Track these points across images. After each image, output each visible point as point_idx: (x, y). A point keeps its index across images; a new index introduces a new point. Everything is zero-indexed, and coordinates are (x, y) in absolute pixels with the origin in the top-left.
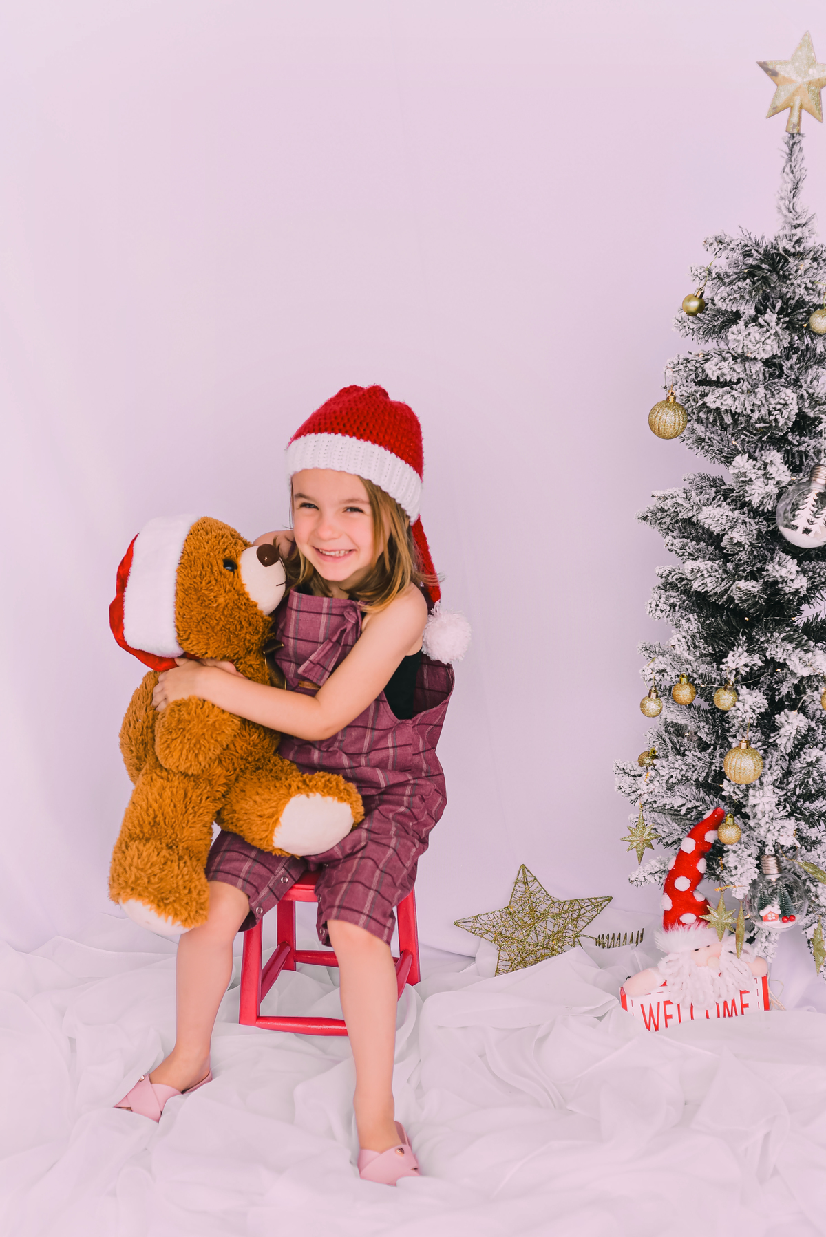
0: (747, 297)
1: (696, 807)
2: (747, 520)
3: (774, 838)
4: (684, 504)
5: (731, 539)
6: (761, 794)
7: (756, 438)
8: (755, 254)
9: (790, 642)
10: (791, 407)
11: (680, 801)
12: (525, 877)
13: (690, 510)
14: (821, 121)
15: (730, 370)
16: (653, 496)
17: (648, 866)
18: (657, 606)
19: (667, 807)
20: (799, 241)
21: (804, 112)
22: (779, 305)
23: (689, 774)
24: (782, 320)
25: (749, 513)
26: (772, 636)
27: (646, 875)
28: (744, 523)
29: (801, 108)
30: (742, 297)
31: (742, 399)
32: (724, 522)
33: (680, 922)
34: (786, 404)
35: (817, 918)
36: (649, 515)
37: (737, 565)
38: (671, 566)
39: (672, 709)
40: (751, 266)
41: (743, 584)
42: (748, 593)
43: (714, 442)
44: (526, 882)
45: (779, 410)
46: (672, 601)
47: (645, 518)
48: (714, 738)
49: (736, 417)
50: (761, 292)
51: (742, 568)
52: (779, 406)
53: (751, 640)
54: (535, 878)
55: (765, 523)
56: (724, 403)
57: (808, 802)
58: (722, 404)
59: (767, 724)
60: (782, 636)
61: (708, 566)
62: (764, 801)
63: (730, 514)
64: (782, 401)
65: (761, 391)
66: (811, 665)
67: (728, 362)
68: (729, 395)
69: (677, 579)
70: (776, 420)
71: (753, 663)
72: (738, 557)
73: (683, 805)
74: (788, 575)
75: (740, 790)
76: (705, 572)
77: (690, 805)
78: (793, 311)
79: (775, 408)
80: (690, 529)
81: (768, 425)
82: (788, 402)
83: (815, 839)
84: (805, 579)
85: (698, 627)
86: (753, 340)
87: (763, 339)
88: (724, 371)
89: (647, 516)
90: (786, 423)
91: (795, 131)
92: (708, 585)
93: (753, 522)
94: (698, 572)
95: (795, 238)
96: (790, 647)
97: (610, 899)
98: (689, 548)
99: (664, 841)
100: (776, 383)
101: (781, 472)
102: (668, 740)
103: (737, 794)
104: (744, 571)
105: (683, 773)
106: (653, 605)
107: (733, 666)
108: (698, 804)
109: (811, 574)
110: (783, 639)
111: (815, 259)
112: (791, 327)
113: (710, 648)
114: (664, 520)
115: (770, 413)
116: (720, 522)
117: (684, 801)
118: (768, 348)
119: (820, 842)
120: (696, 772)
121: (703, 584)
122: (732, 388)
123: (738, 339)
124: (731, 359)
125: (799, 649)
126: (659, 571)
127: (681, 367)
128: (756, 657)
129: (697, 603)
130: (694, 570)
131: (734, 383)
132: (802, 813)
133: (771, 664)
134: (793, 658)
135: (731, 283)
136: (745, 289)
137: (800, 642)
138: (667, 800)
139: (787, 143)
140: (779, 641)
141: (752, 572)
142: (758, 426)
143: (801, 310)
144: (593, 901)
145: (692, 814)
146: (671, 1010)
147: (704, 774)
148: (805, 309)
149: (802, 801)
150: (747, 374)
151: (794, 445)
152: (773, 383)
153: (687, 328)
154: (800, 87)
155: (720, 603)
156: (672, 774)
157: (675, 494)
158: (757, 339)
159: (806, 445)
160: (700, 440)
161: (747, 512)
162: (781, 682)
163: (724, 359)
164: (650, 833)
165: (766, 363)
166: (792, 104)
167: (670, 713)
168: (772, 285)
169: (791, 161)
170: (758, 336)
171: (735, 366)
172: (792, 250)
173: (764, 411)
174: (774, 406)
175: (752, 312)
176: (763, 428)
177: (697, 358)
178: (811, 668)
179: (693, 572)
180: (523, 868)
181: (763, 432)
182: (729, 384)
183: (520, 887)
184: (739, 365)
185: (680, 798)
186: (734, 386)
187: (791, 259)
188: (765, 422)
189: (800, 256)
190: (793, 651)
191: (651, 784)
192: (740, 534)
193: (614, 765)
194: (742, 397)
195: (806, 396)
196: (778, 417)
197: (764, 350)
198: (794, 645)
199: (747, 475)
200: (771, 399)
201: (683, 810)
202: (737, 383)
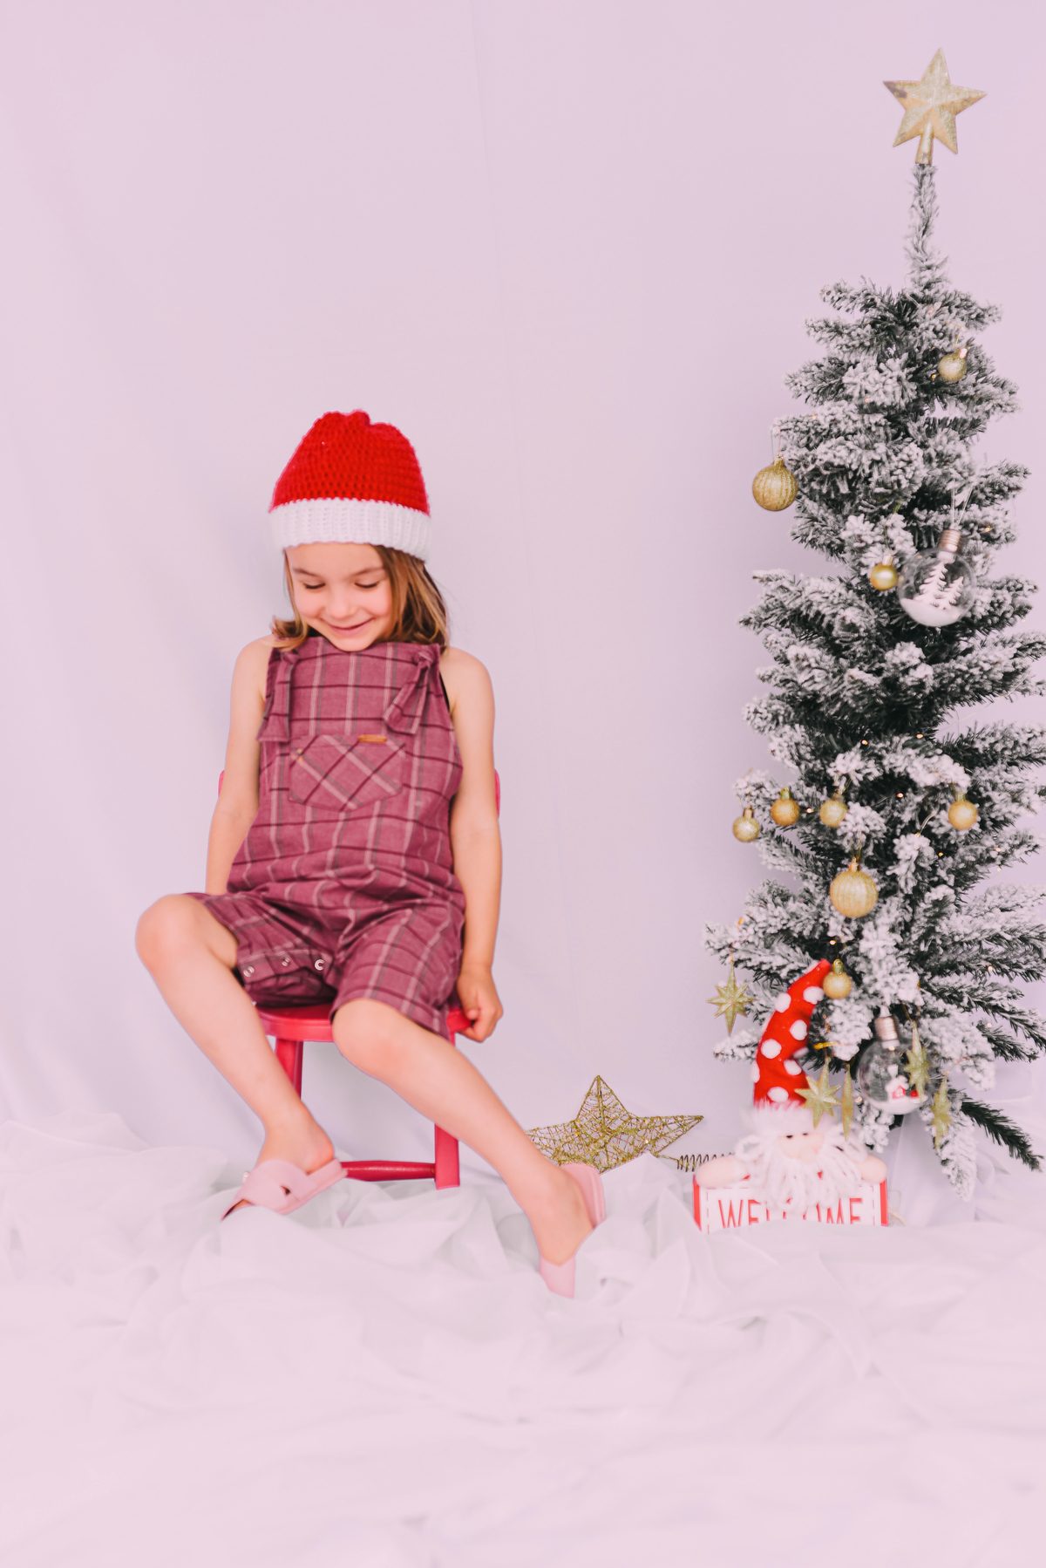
2: (864, 604)
3: (894, 992)
4: (791, 587)
5: (843, 619)
6: (875, 936)
8: (879, 303)
9: (912, 748)
10: (916, 464)
11: (779, 961)
12: (599, 1090)
14: (956, 152)
18: (756, 711)
19: (765, 967)
20: (928, 286)
21: (936, 142)
22: (904, 355)
23: (791, 925)
24: (908, 368)
25: (867, 599)
26: (891, 742)
27: (734, 1047)
28: (860, 606)
29: (932, 136)
30: (861, 343)
31: (859, 453)
32: (836, 603)
33: (768, 1098)
34: (910, 461)
39: (774, 853)
40: (874, 317)
41: (856, 676)
42: (863, 687)
44: (600, 1095)
45: (902, 469)
46: (774, 708)
47: (747, 622)
49: (853, 484)
52: (902, 464)
53: (865, 748)
54: (611, 1091)
56: (837, 455)
58: (835, 456)
59: (884, 852)
60: (903, 741)
62: (878, 943)
64: (905, 457)
65: (881, 448)
66: (937, 772)
68: (844, 447)
70: (898, 482)
71: (867, 771)
74: (910, 659)
75: (850, 930)
76: (812, 661)
77: (792, 967)
79: (897, 467)
80: (805, 623)
81: (890, 490)
82: (912, 458)
84: (929, 668)
86: (872, 381)
87: (883, 379)
89: (751, 618)
90: (910, 488)
91: (926, 161)
92: (816, 679)
94: (803, 660)
95: (925, 281)
96: (910, 751)
97: (699, 1118)
101: (904, 540)
103: (846, 934)
105: (785, 922)
107: (843, 770)
110: (905, 745)
111: (946, 304)
114: (769, 621)
115: (891, 474)
117: (785, 962)
118: (888, 391)
120: (800, 923)
121: (810, 678)
122: (847, 439)
123: (855, 381)
125: (923, 756)
128: (872, 764)
131: (849, 434)
133: (892, 776)
134: (916, 763)
135: (850, 334)
138: (764, 959)
139: (916, 175)
140: (899, 747)
142: (876, 493)
144: (679, 1119)
146: (757, 1211)
147: (810, 928)
150: (865, 426)
151: (920, 520)
153: (798, 385)
154: (931, 110)
155: (832, 712)
156: (769, 921)
157: (780, 575)
158: (877, 379)
159: (934, 518)
162: (902, 811)
164: (742, 995)
165: (888, 414)
166: (921, 130)
167: (772, 857)
168: (898, 337)
169: (920, 194)
171: (851, 414)
172: (920, 295)
173: (885, 471)
174: (896, 464)
176: (884, 494)
178: (937, 775)
180: (599, 1079)
181: (885, 499)
182: (844, 434)
183: (593, 1101)
184: (857, 412)
185: (780, 958)
186: (850, 437)
187: (919, 306)
188: (886, 488)
189: (929, 301)
190: (916, 758)
191: (744, 931)
192: (855, 615)
194: (859, 451)
195: (934, 454)
196: (901, 477)
197: (885, 393)
198: (917, 751)
199: (863, 538)
200: (893, 457)
201: (783, 974)
202: (853, 434)
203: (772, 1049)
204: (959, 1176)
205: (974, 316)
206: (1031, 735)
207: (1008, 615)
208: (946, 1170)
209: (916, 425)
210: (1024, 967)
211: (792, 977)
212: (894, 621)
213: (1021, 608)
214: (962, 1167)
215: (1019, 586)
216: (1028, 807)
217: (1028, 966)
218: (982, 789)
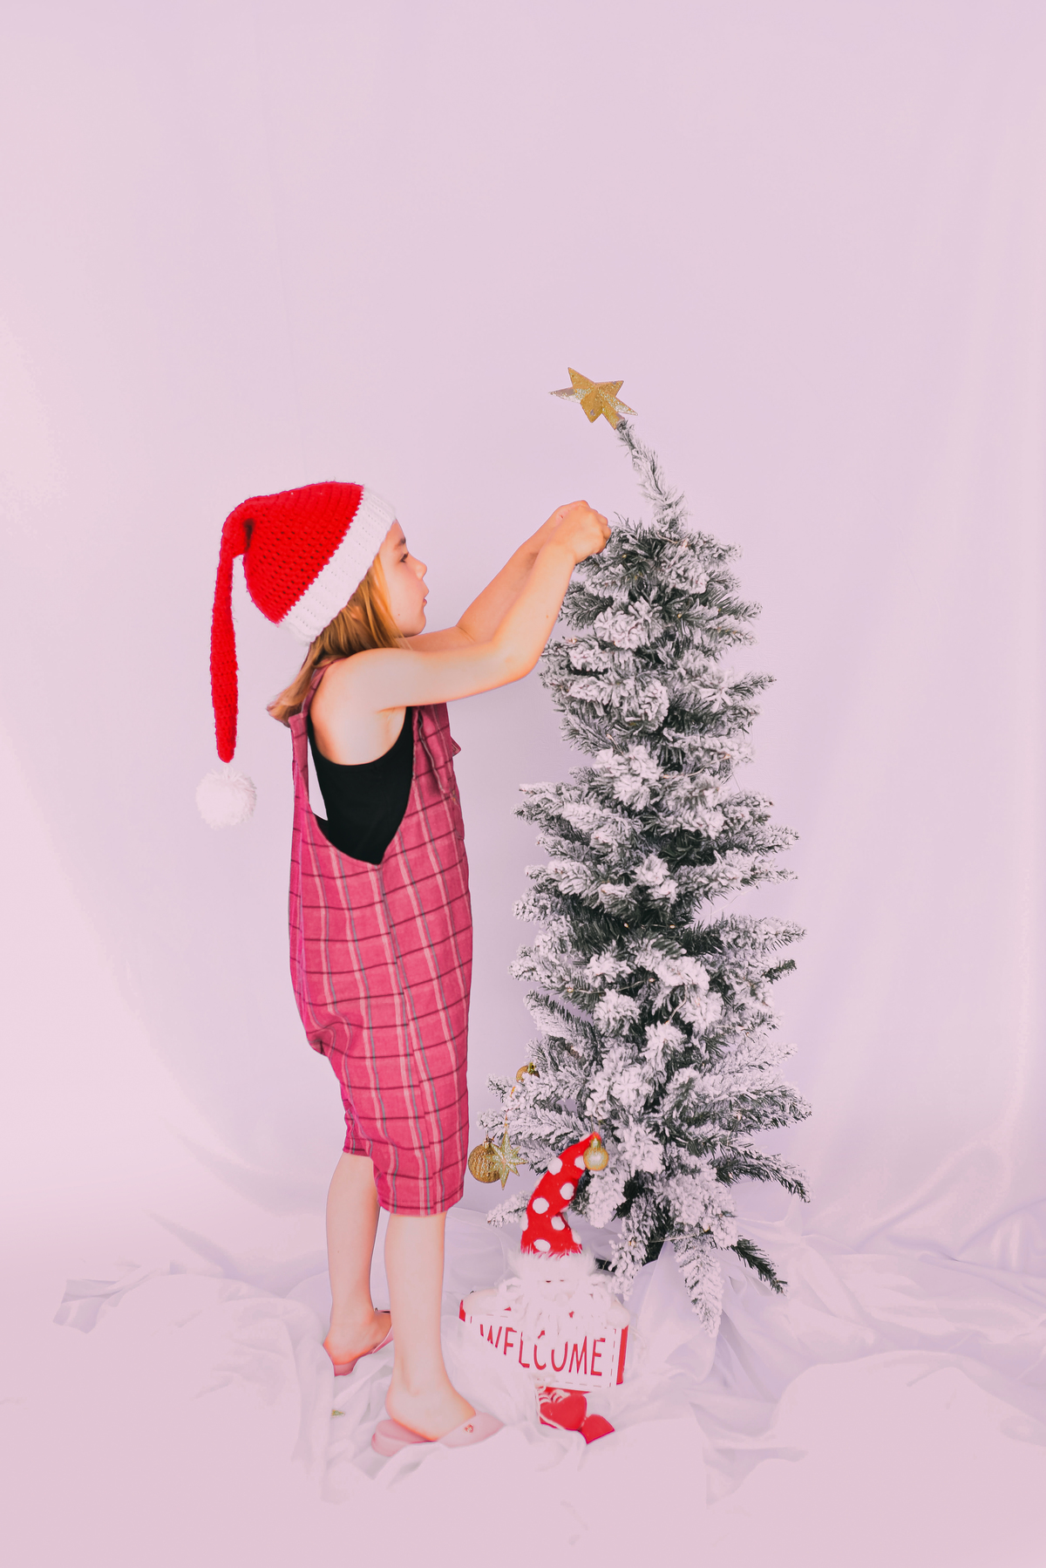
0: (619, 584)
1: (566, 1134)
2: (618, 819)
4: (553, 800)
5: (597, 839)
7: (629, 732)
8: (631, 539)
9: (661, 949)
10: (660, 701)
11: (548, 1130)
13: (560, 807)
15: (595, 659)
16: (520, 790)
17: (507, 1204)
18: (524, 907)
20: (673, 525)
22: (654, 593)
23: (559, 1092)
24: (655, 609)
25: (623, 812)
26: (642, 942)
27: (504, 1214)
28: (615, 822)
30: (614, 583)
31: (609, 690)
32: (591, 821)
33: (533, 1247)
34: (655, 698)
35: (696, 1255)
36: (525, 810)
37: (609, 866)
38: (542, 866)
40: (626, 552)
41: (608, 888)
42: (615, 897)
43: (589, 734)
45: (649, 703)
46: (541, 903)
47: (521, 813)
48: (592, 1054)
49: (608, 709)
50: (636, 578)
51: (614, 871)
52: (648, 700)
53: (621, 944)
55: (640, 823)
56: (588, 693)
57: (693, 1126)
58: (591, 695)
59: (637, 1036)
60: (652, 942)
61: (574, 868)
63: (598, 812)
64: (650, 695)
65: (630, 683)
66: (680, 974)
67: (593, 651)
68: (595, 686)
69: (547, 881)
70: (646, 714)
71: (621, 969)
72: (607, 858)
73: (552, 1133)
74: (654, 879)
75: (604, 1111)
76: (570, 873)
77: (558, 1133)
78: (670, 600)
79: (644, 702)
80: (559, 824)
81: (639, 719)
82: (656, 696)
83: (694, 1167)
84: (674, 884)
85: (570, 930)
86: (619, 629)
87: (629, 628)
88: (589, 660)
89: (523, 812)
90: (657, 717)
92: (575, 887)
93: (626, 821)
94: (562, 872)
96: (659, 954)
98: (562, 847)
99: (536, 1167)
100: (648, 675)
101: (649, 769)
102: (547, 1054)
104: (616, 873)
105: (554, 1089)
106: (520, 907)
107: (598, 971)
108: (567, 1131)
109: (684, 879)
110: (653, 946)
111: (692, 547)
112: (666, 615)
113: (580, 953)
114: (539, 816)
115: (640, 707)
116: (585, 820)
117: (552, 1129)
118: (634, 637)
119: (699, 1171)
120: (568, 1089)
121: (570, 886)
122: (598, 679)
123: (604, 627)
124: (597, 647)
125: (668, 957)
126: (529, 870)
127: (551, 651)
128: (624, 963)
129: (574, 907)
130: (558, 871)
131: (600, 673)
132: (686, 1139)
133: (642, 972)
134: (662, 966)
135: (606, 568)
136: (618, 574)
137: (671, 949)
140: (649, 948)
141: (625, 875)
142: (627, 719)
143: (678, 599)
145: (563, 1142)
147: (577, 1092)
148: (683, 598)
149: (686, 1126)
150: (615, 665)
151: (669, 741)
152: (646, 675)
155: (593, 908)
156: (540, 1090)
157: (544, 789)
158: (623, 628)
159: (680, 741)
160: (574, 732)
161: (620, 811)
162: (656, 995)
163: (591, 647)
165: (639, 652)
167: (545, 1025)
168: (648, 572)
170: (623, 625)
171: (601, 656)
172: (668, 535)
173: (634, 705)
174: (643, 699)
175: (626, 599)
176: (634, 721)
177: (570, 643)
178: (680, 977)
179: (557, 873)
181: (635, 725)
182: (596, 674)
184: (606, 654)
186: (601, 676)
187: (667, 545)
188: (636, 716)
189: (674, 542)
190: (663, 959)
191: (516, 1100)
192: (606, 833)
193: (488, 1081)
194: (609, 689)
195: (684, 673)
196: (648, 711)
197: (629, 640)
198: (664, 952)
199: (611, 770)
200: (641, 692)
201: (552, 1140)
202: (603, 674)
203: (541, 1206)
204: (706, 1314)
205: (716, 556)
206: (766, 937)
207: (748, 825)
208: (696, 1309)
209: (664, 651)
210: (771, 1116)
211: (560, 1141)
212: (647, 827)
213: (760, 817)
214: (709, 1305)
215: (756, 803)
216: (763, 1002)
217: (775, 1116)
218: (725, 978)
